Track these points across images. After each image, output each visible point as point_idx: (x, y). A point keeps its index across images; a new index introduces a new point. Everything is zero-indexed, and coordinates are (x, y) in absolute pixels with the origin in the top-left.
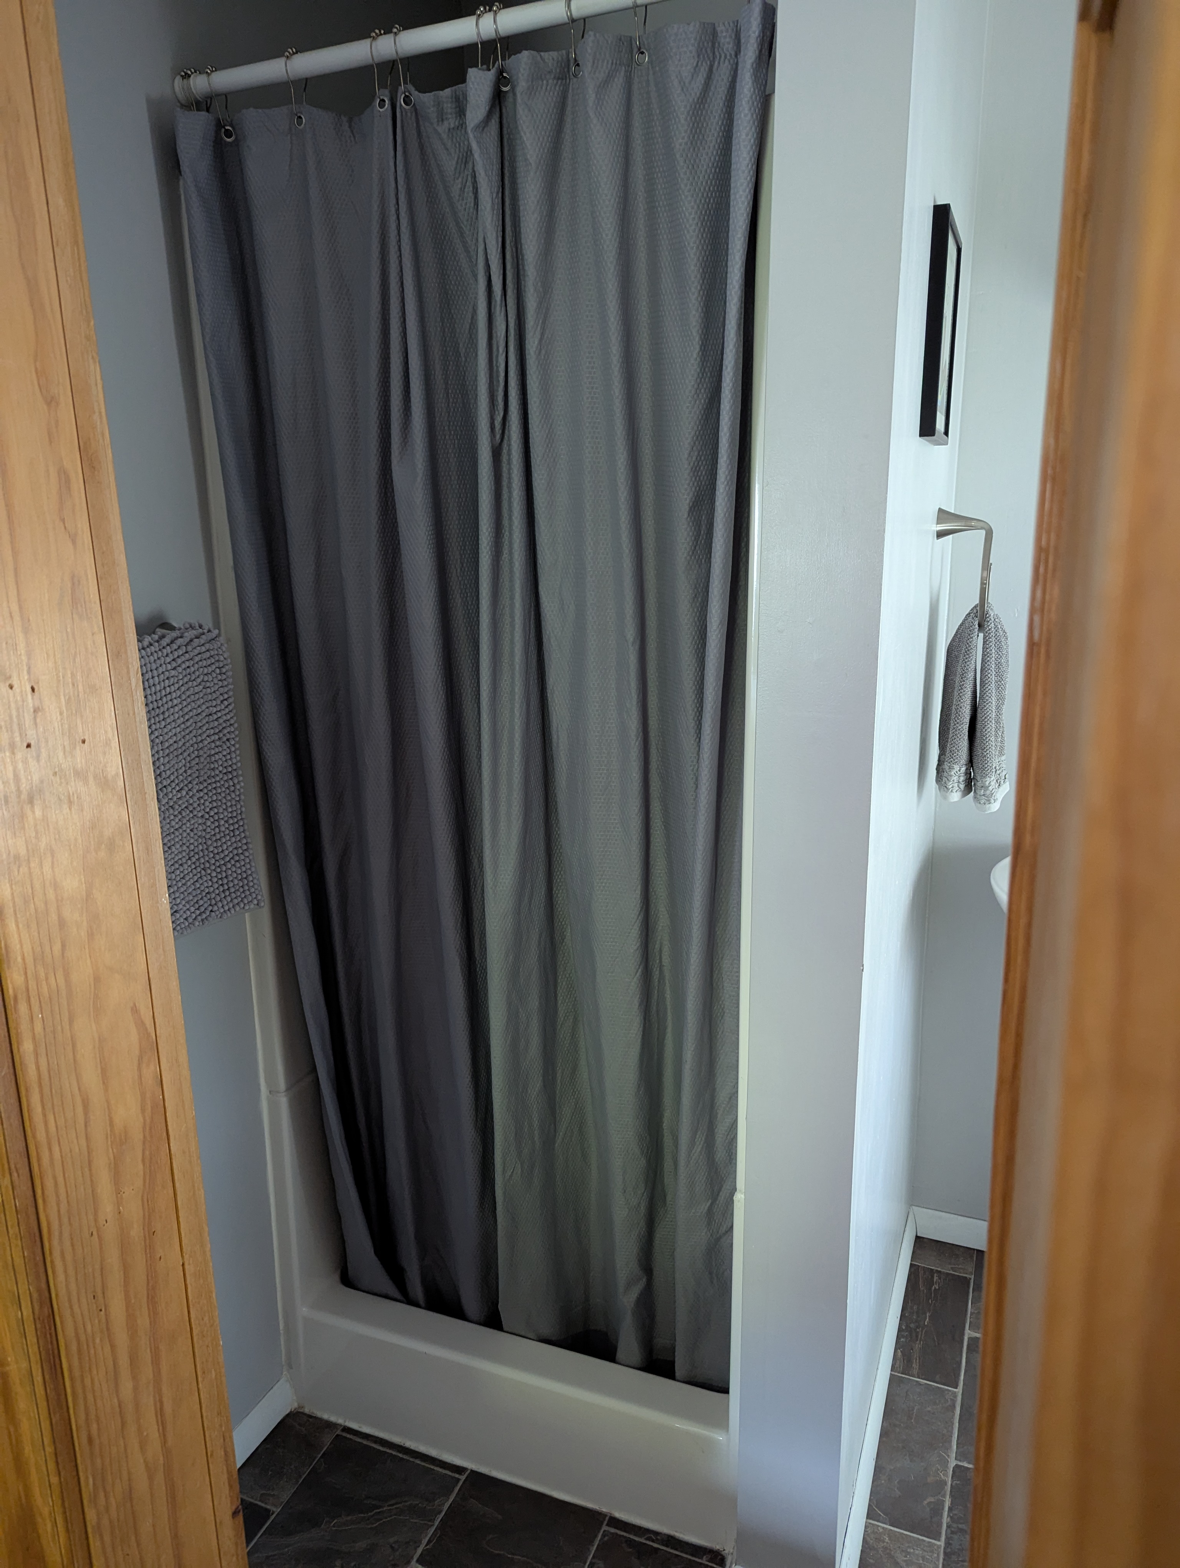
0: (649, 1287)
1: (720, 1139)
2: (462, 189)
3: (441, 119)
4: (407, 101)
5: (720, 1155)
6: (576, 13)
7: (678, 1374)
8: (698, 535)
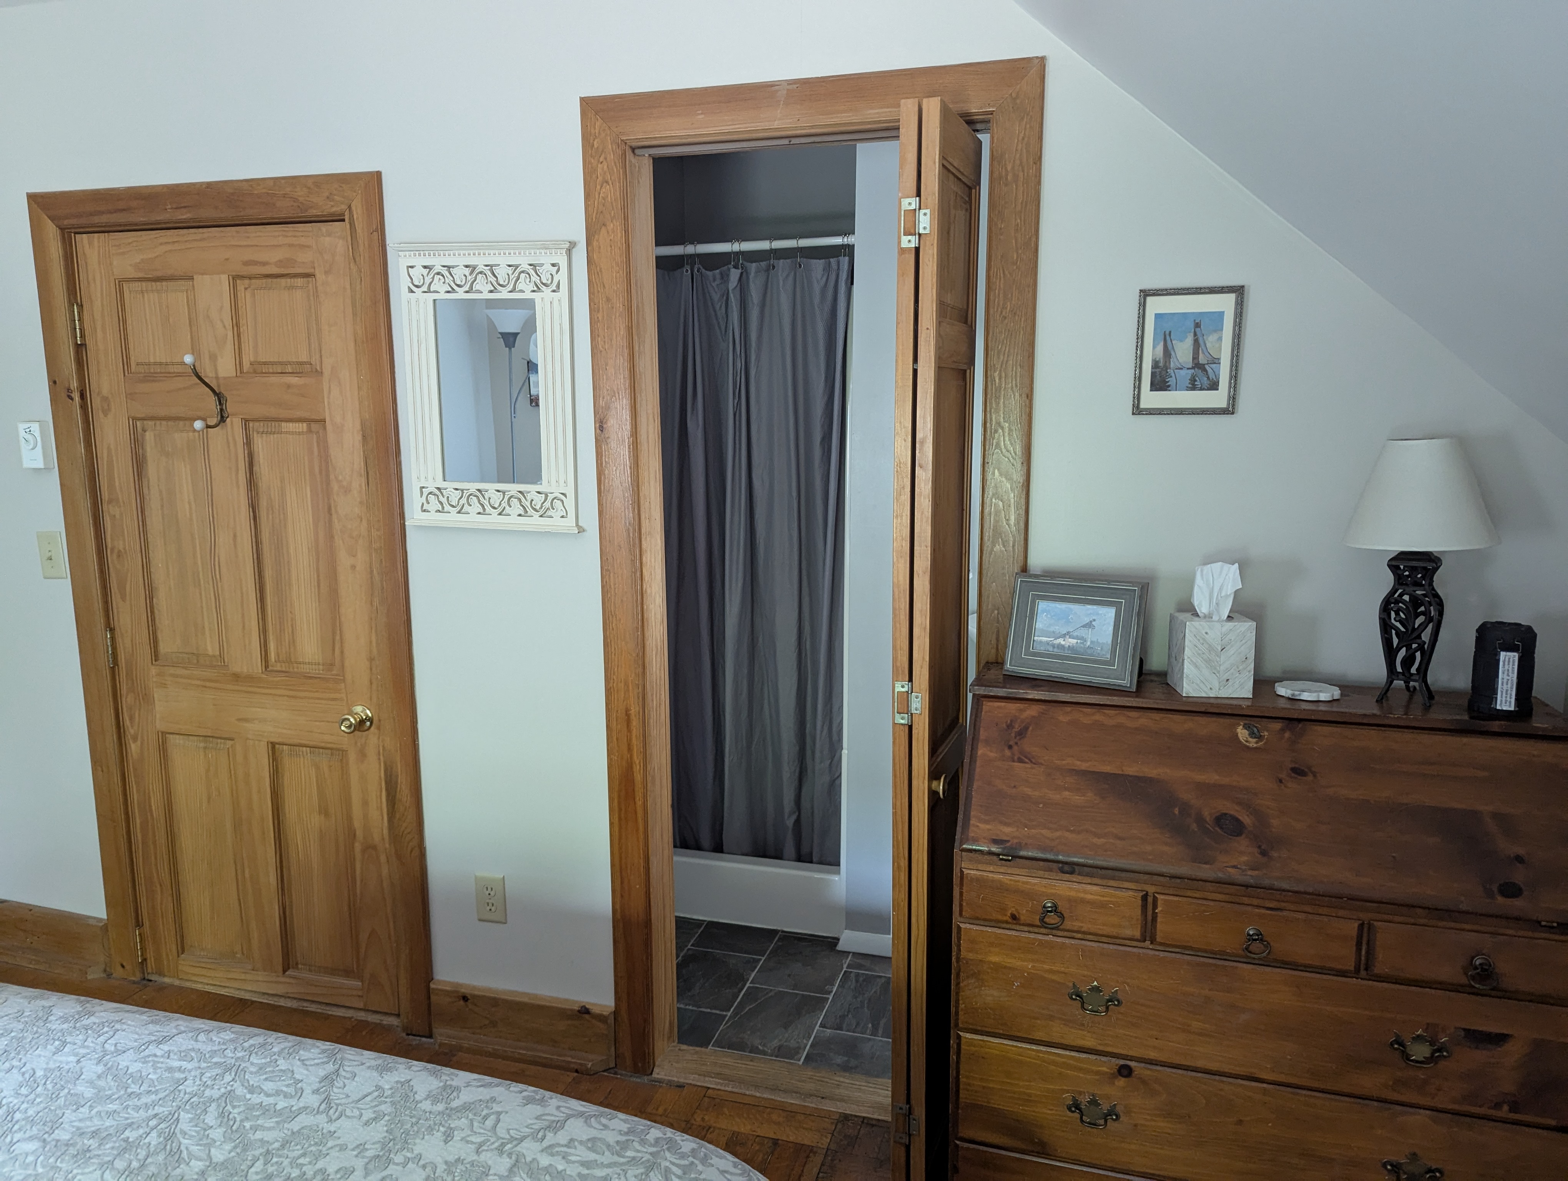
0: (799, 816)
1: (834, 729)
2: (721, 307)
3: (714, 280)
4: (698, 271)
5: (835, 738)
6: (773, 247)
7: (814, 860)
8: (824, 452)
